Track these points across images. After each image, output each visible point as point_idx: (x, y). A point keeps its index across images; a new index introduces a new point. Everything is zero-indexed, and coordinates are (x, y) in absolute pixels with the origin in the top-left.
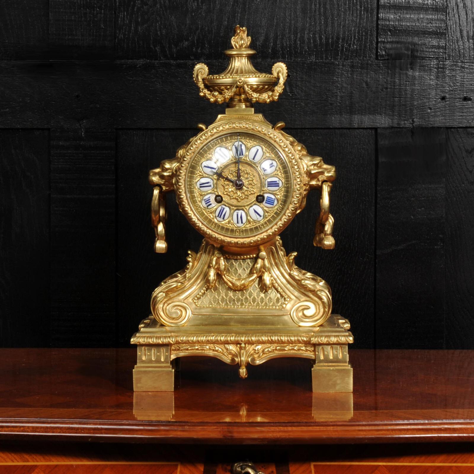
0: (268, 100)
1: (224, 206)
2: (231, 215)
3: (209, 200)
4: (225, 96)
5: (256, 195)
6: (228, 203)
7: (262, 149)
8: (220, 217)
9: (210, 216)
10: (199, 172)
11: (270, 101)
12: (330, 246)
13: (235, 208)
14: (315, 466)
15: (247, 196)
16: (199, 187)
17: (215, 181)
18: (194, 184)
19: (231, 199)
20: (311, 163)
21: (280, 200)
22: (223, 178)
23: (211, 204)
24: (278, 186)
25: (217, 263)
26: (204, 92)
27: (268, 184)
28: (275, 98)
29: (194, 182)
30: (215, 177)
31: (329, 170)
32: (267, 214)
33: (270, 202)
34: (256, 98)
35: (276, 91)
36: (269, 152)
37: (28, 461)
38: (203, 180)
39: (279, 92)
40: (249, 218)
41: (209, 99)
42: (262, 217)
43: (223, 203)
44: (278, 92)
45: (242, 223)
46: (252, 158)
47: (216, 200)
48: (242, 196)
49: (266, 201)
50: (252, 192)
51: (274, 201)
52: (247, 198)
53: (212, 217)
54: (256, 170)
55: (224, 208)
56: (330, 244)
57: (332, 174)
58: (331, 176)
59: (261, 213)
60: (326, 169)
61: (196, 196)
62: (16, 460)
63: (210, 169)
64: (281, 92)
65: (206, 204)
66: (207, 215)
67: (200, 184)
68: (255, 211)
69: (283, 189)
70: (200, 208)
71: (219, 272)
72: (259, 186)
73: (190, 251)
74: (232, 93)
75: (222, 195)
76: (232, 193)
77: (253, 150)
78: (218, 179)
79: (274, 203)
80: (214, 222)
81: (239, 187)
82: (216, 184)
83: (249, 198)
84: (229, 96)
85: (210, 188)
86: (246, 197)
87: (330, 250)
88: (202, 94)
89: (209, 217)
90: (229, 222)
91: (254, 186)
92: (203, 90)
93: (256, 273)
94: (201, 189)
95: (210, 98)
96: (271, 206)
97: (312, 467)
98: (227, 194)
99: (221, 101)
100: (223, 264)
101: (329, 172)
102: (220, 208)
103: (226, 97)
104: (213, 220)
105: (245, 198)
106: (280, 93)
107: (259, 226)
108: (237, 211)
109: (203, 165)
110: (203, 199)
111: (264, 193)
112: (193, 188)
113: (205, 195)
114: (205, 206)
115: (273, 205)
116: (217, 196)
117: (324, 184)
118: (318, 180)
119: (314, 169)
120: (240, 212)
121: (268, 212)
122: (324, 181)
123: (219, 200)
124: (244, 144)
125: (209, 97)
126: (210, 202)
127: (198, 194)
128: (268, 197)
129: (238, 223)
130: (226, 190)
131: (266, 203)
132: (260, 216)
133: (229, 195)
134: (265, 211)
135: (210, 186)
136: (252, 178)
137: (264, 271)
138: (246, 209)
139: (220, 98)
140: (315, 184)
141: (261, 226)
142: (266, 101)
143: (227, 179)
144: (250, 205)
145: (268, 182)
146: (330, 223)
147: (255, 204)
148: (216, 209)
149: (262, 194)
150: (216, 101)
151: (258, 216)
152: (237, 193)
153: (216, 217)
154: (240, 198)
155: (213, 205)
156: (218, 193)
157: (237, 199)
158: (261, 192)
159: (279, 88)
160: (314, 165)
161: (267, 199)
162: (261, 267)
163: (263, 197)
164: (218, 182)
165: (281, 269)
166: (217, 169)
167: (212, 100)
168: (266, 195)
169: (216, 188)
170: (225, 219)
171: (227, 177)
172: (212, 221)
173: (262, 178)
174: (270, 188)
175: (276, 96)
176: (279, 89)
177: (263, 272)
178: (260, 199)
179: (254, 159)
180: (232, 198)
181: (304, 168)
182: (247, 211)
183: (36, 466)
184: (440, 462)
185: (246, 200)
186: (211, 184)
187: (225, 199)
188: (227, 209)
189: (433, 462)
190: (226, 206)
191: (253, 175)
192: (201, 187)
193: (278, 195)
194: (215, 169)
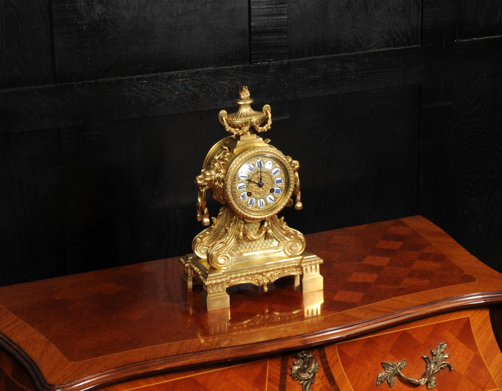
3: (244, 195)
5: (270, 189)
6: (255, 196)
7: (272, 162)
8: (251, 205)
10: (238, 180)
11: (267, 130)
12: (301, 207)
13: (259, 198)
15: (265, 190)
17: (247, 184)
18: (236, 188)
21: (283, 190)
22: (252, 182)
24: (282, 182)
26: (229, 129)
29: (236, 186)
30: (247, 182)
31: (296, 164)
32: (276, 199)
33: (278, 192)
36: (277, 164)
38: (240, 185)
40: (266, 203)
42: (274, 201)
43: (252, 196)
44: (269, 124)
45: (263, 206)
47: (248, 195)
48: (262, 191)
49: (275, 191)
50: (268, 188)
53: (246, 205)
54: (269, 175)
55: (252, 199)
57: (298, 165)
58: (298, 167)
63: (243, 178)
64: (271, 123)
66: (243, 205)
67: (239, 187)
68: (270, 199)
69: (284, 184)
70: (239, 201)
71: (245, 233)
72: (272, 183)
75: (251, 192)
76: (257, 190)
77: (267, 164)
78: (249, 183)
79: (280, 192)
81: (261, 186)
82: (248, 186)
85: (244, 188)
87: (300, 210)
88: (227, 130)
90: (256, 207)
91: (268, 184)
95: (233, 132)
96: (278, 194)
98: (254, 191)
102: (250, 199)
104: (247, 207)
107: (272, 206)
108: (260, 200)
109: (239, 176)
110: (241, 195)
111: (274, 187)
112: (235, 190)
113: (242, 193)
114: (242, 199)
116: (248, 193)
120: (262, 200)
124: (262, 161)
126: (244, 197)
127: (238, 193)
128: (276, 189)
129: (261, 206)
130: (253, 188)
131: (276, 193)
132: (272, 200)
134: (275, 197)
136: (267, 180)
143: (254, 182)
144: (267, 195)
145: (276, 181)
147: (269, 194)
148: (248, 200)
151: (271, 201)
152: (260, 190)
153: (248, 204)
155: (246, 198)
156: (249, 191)
157: (260, 193)
158: (272, 187)
159: (270, 121)
162: (267, 226)
166: (248, 177)
167: (235, 133)
169: (248, 188)
170: (253, 205)
173: (273, 179)
174: (277, 184)
175: (269, 127)
178: (272, 191)
180: (257, 192)
182: (265, 199)
185: (265, 192)
186: (245, 186)
187: (253, 194)
188: (254, 200)
191: (268, 178)
192: (239, 189)
193: (282, 187)
194: (246, 177)
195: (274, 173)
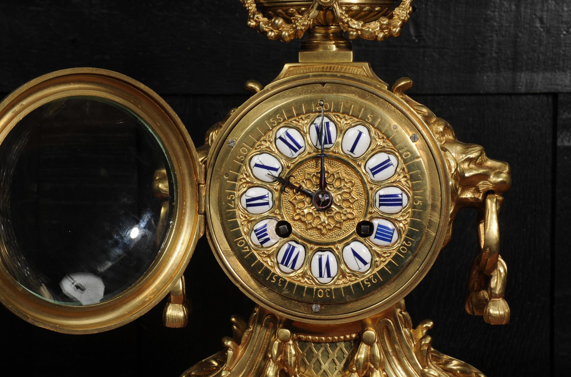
0: (381, 35)
1: (293, 244)
2: (308, 261)
3: (266, 230)
4: (297, 26)
5: (357, 221)
6: (302, 238)
7: (369, 131)
8: (286, 265)
9: (266, 262)
10: (245, 176)
11: (384, 37)
12: (501, 317)
13: (316, 247)
15: (340, 223)
16: (245, 206)
17: (276, 194)
18: (236, 200)
19: (307, 229)
20: (464, 157)
21: (404, 231)
22: (292, 187)
23: (268, 239)
24: (401, 204)
25: (282, 350)
26: (257, 20)
27: (380, 200)
28: (394, 30)
29: (236, 196)
30: (277, 186)
31: (498, 171)
32: (377, 259)
33: (385, 235)
34: (357, 30)
35: (396, 17)
36: (383, 138)
38: (253, 193)
39: (403, 18)
40: (343, 266)
41: (266, 33)
42: (368, 266)
43: (292, 236)
44: (399, 18)
45: (329, 275)
46: (350, 148)
47: (278, 231)
48: (329, 224)
49: (377, 233)
50: (350, 216)
51: (392, 234)
52: (340, 228)
53: (270, 263)
54: (357, 172)
55: (294, 248)
57: (503, 177)
58: (502, 182)
59: (367, 257)
60: (492, 169)
61: (239, 223)
63: (266, 171)
64: (406, 19)
65: (259, 238)
66: (261, 261)
67: (248, 201)
68: (355, 254)
69: (410, 210)
70: (247, 247)
71: (286, 369)
72: (363, 203)
73: (235, 318)
74: (310, 20)
75: (291, 222)
76: (309, 218)
77: (352, 134)
78: (282, 191)
79: (391, 237)
80: (274, 274)
81: (324, 205)
82: (279, 199)
83: (343, 227)
84: (303, 25)
85: (267, 208)
86: (338, 225)
88: (252, 23)
89: (265, 264)
90: (304, 275)
91: (352, 204)
92: (254, 14)
93: (357, 371)
94: (250, 209)
95: (267, 30)
96: (387, 243)
98: (300, 220)
99: (289, 35)
100: (293, 352)
101: (498, 174)
102: (286, 247)
103: (299, 28)
104: (272, 271)
105: (335, 227)
106: (403, 21)
107: (362, 282)
108: (320, 253)
109: (252, 164)
110: (253, 229)
111: (372, 218)
112: (234, 208)
113: (257, 221)
114: (257, 242)
115: (390, 241)
116: (280, 223)
117: (490, 198)
118: (477, 190)
119: (470, 169)
120: (325, 255)
121: (379, 256)
122: (488, 193)
123: (284, 230)
124: (334, 122)
125: (265, 28)
126: (266, 234)
127: (244, 219)
128: (379, 226)
129: (321, 276)
130: (298, 211)
131: (376, 237)
132: (365, 263)
133: (304, 222)
134: (373, 253)
135: (267, 204)
136: (349, 188)
137: (373, 367)
138: (337, 249)
139: (288, 31)
140: (471, 198)
141: (367, 281)
142: (377, 36)
143: (300, 190)
144: (346, 242)
145: (380, 196)
146: (500, 273)
147: (355, 240)
148: (279, 249)
149: (368, 220)
150: (279, 37)
151: (361, 264)
152: (319, 217)
153: (278, 263)
154: (324, 227)
155: (272, 241)
156: (283, 217)
157: (320, 230)
158: (365, 216)
159: (403, 10)
160: (470, 160)
161: (378, 229)
162: (366, 360)
163: (371, 226)
164: (283, 196)
165: (406, 362)
166: (280, 171)
167: (271, 34)
168: (376, 222)
169: (279, 208)
170: (296, 267)
171: (301, 186)
172: (270, 271)
173: (369, 188)
174: (384, 209)
175: (395, 27)
176: (402, 13)
177: (370, 368)
178: (364, 230)
179: (352, 150)
180: (309, 226)
181: (450, 169)
182: (339, 253)
185: (336, 231)
186: (269, 199)
187: (297, 228)
188: (299, 249)
190: (297, 242)
191: (351, 182)
192: (248, 205)
193: (400, 222)
194: (276, 170)
195: (371, 170)
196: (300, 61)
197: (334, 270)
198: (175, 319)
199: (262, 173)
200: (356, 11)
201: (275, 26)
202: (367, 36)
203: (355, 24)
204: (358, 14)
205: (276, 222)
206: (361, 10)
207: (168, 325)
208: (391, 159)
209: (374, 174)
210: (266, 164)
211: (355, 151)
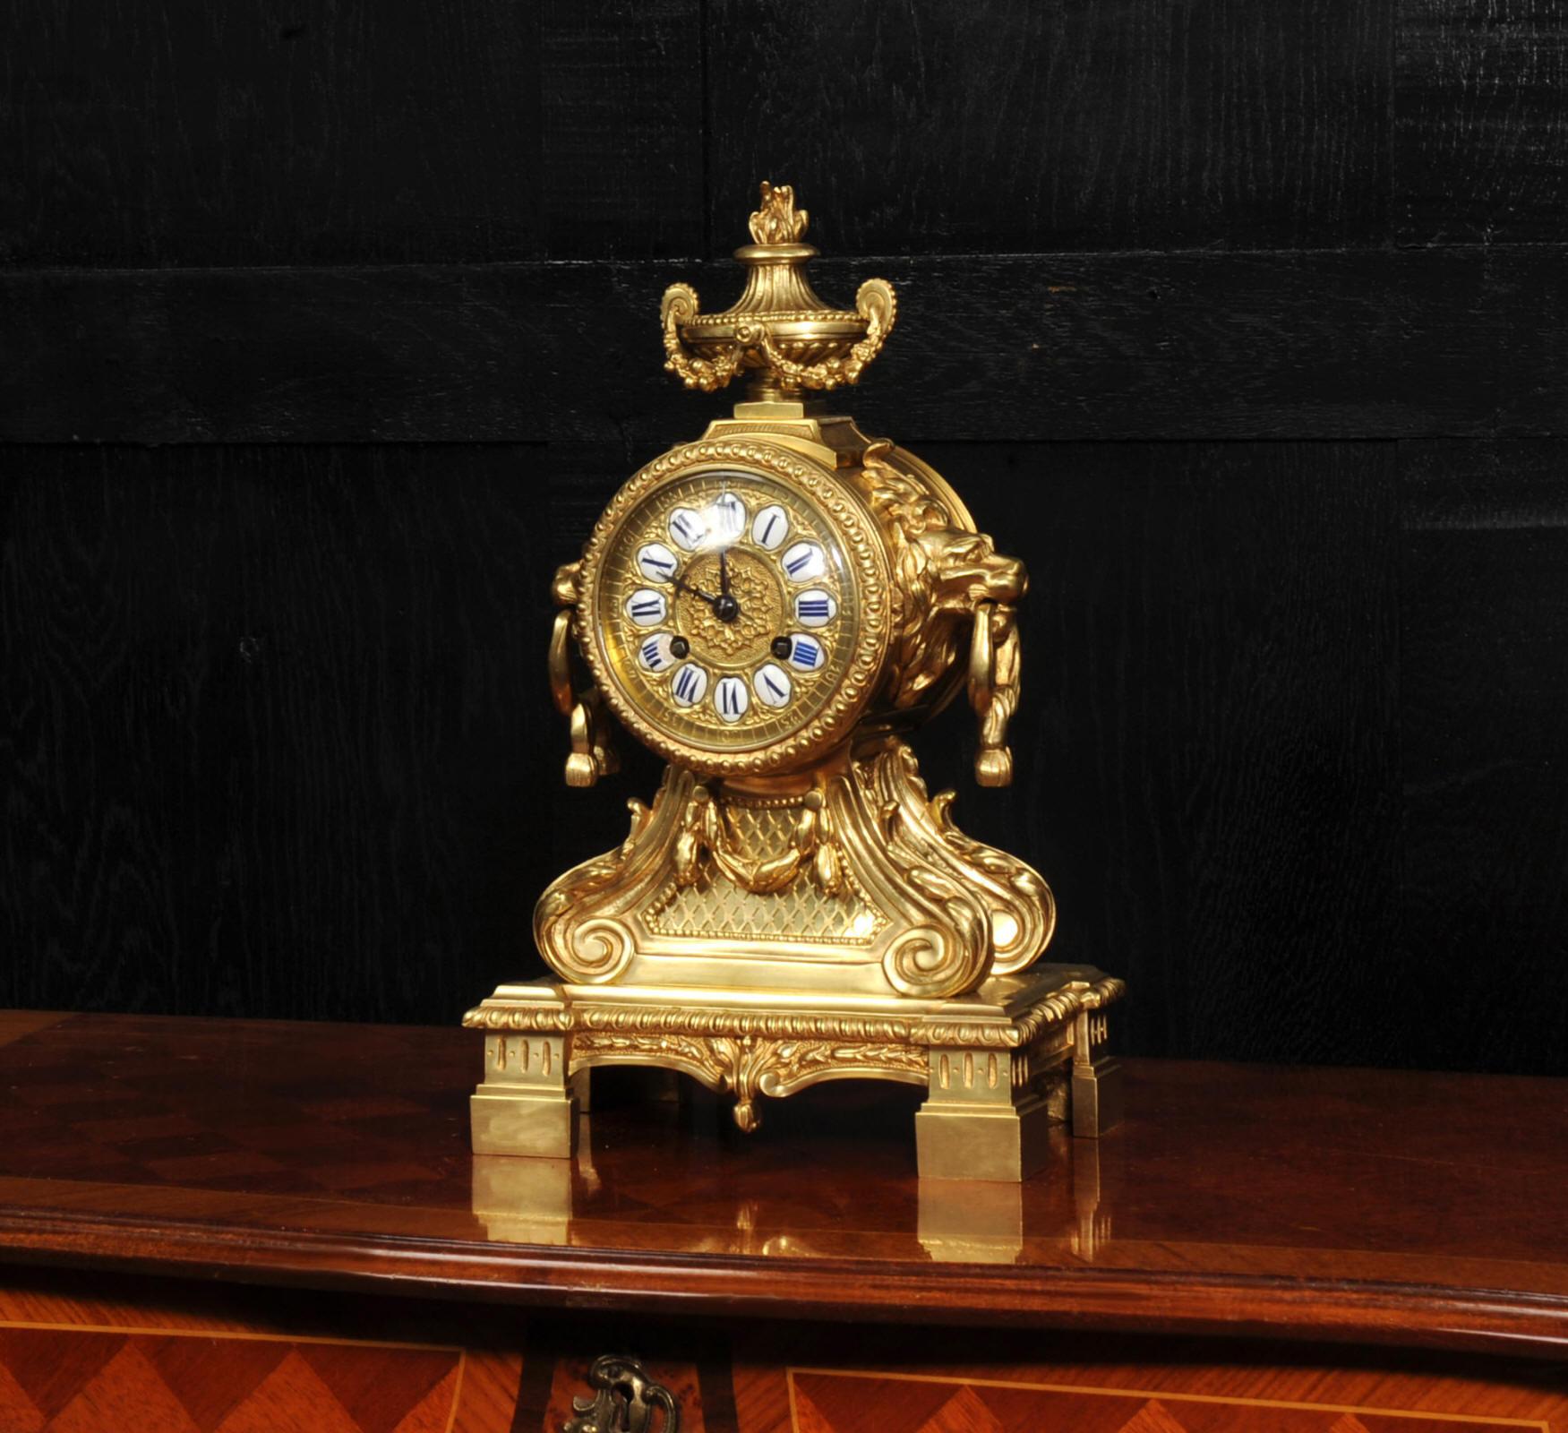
0: (830, 382)
1: (691, 667)
2: (710, 690)
3: (655, 648)
4: (716, 371)
5: (771, 637)
6: (703, 660)
7: (787, 513)
8: (682, 696)
9: (658, 692)
10: (630, 575)
11: (837, 384)
13: (720, 673)
14: (796, 1376)
15: (749, 640)
16: (631, 615)
17: (670, 600)
18: (620, 607)
19: (709, 648)
20: (949, 550)
21: (831, 652)
22: (689, 590)
23: (660, 661)
24: (826, 614)
25: (698, 816)
26: (676, 362)
27: (800, 609)
28: (850, 374)
29: (621, 601)
30: (670, 587)
31: (1000, 570)
32: (798, 689)
33: (807, 656)
34: (795, 376)
35: (855, 357)
36: (803, 524)
37: (107, 1323)
38: (644, 597)
39: (863, 359)
40: (755, 700)
41: (683, 379)
42: (786, 699)
43: (690, 657)
44: (859, 358)
45: (736, 711)
46: (761, 539)
47: (672, 649)
48: (736, 641)
49: (796, 653)
50: (761, 630)
51: (815, 655)
52: (750, 646)
53: (661, 692)
54: (771, 571)
55: (692, 672)
56: (994, 774)
57: (1007, 581)
58: (1004, 588)
59: (784, 686)
60: (991, 568)
61: (624, 638)
62: (80, 1317)
63: (655, 568)
64: (869, 359)
65: (648, 659)
66: (651, 691)
67: (634, 608)
68: (769, 682)
69: (839, 623)
70: (633, 672)
71: (705, 842)
72: (780, 612)
74: (733, 364)
75: (689, 638)
76: (710, 632)
77: (765, 517)
78: (676, 595)
79: (814, 659)
80: (667, 709)
81: (728, 614)
82: (673, 606)
83: (754, 645)
84: (725, 370)
85: (658, 618)
86: (747, 642)
87: (996, 789)
88: (669, 366)
89: (657, 696)
90: (704, 710)
91: (766, 613)
92: (671, 354)
93: (798, 846)
94: (637, 619)
95: (684, 376)
96: (809, 667)
97: (790, 1380)
98: (699, 635)
99: (709, 384)
100: (714, 819)
101: (1002, 574)
102: (682, 670)
103: (719, 374)
104: (666, 704)
105: (743, 644)
106: (865, 363)
107: (779, 721)
108: (725, 680)
109: (640, 558)
110: (641, 647)
111: (790, 633)
112: (618, 618)
113: (646, 636)
114: (646, 664)
115: (813, 664)
116: (677, 639)
117: (982, 610)
118: (967, 599)
119: (956, 568)
120: (731, 683)
121: (800, 685)
122: (981, 602)
123: (680, 649)
124: (742, 501)
125: (682, 373)
126: (656, 654)
127: (630, 633)
128: (799, 644)
129: (725, 711)
130: (696, 622)
131: (795, 659)
132: (781, 694)
133: (705, 638)
134: (794, 682)
135: (658, 612)
136: (760, 592)
137: (818, 841)
138: (746, 674)
139: (706, 378)
140: (961, 609)
141: (785, 720)
142: (824, 384)
143: (698, 595)
144: (757, 667)
145: (801, 603)
146: (997, 715)
147: (769, 663)
148: (673, 674)
149: (785, 635)
150: (698, 385)
151: (776, 696)
152: (723, 632)
153: (672, 693)
154: (730, 645)
155: (665, 663)
156: (678, 631)
157: (724, 649)
158: (782, 630)
159: (866, 347)
160: (956, 556)
161: (797, 649)
162: (810, 831)
163: (788, 641)
164: (678, 602)
166: (674, 568)
167: (689, 381)
168: (795, 639)
169: (674, 618)
170: (694, 700)
171: (698, 589)
172: (662, 705)
173: (785, 591)
174: (806, 620)
175: (853, 370)
176: (863, 353)
177: (815, 844)
178: (781, 649)
179: (764, 540)
180: (711, 644)
181: (916, 567)
182: (749, 680)
183: (125, 1337)
184: (1118, 1386)
185: (747, 650)
186: (661, 606)
187: (696, 646)
188: (699, 676)
189: (1100, 1385)
190: (697, 665)
191: (762, 583)
192: (635, 614)
193: (826, 638)
194: (668, 566)
195: (789, 567)
196: (736, 415)
197: (742, 706)
198: (581, 775)
199: (651, 570)
200: (817, 348)
201: (695, 372)
202: (811, 384)
203: (792, 368)
204: (821, 353)
205: (671, 639)
206: (807, 347)
207: (569, 783)
208: (813, 552)
209: (791, 572)
210: (656, 559)
211: (768, 540)
